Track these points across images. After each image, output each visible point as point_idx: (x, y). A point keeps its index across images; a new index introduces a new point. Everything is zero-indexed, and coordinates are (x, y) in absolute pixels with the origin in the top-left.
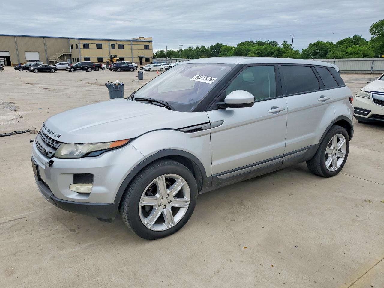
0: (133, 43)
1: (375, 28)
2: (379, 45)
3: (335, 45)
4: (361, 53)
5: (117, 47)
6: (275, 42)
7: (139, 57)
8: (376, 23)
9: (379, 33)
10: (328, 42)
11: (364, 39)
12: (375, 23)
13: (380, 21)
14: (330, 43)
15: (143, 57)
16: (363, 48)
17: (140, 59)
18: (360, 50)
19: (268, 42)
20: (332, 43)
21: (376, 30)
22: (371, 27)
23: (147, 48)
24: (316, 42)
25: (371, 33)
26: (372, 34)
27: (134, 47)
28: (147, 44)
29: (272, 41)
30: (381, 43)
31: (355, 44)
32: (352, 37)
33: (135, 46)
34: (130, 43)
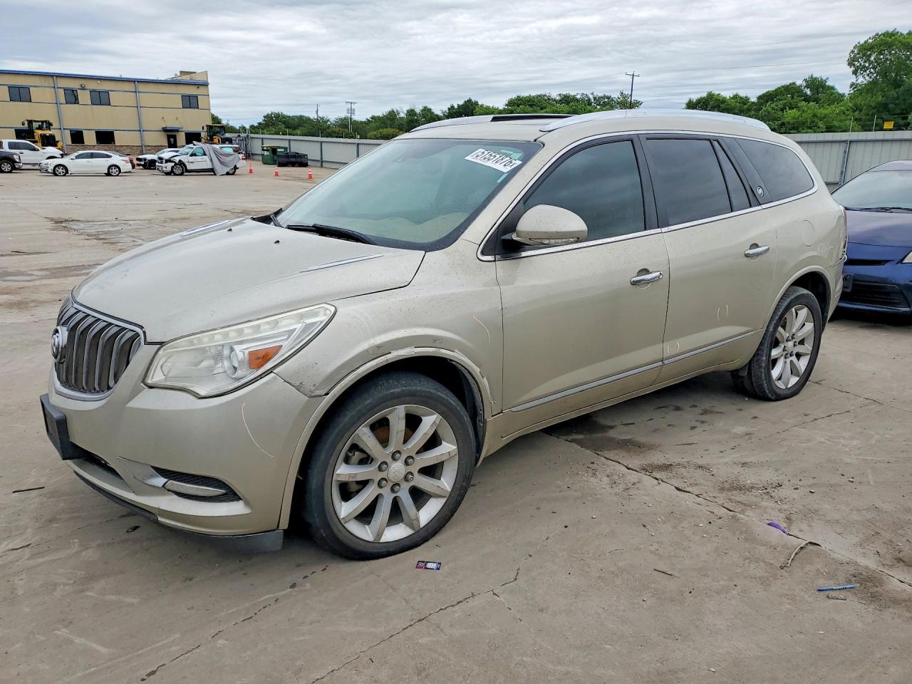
0: (141, 87)
1: (862, 55)
2: (873, 104)
3: (753, 103)
4: (821, 126)
5: (84, 97)
6: (608, 98)
7: (165, 130)
8: (865, 42)
9: (874, 68)
10: (736, 97)
11: (833, 88)
12: (862, 42)
13: (877, 34)
14: (741, 98)
15: (177, 131)
16: (827, 112)
17: (169, 137)
18: (819, 115)
19: (591, 97)
20: (747, 99)
21: (865, 62)
22: (853, 52)
23: (190, 102)
24: (704, 95)
25: (853, 69)
26: (855, 73)
27: (145, 99)
28: (191, 91)
29: (601, 94)
30: (880, 98)
31: (807, 99)
32: (799, 82)
33: (148, 98)
34: (131, 87)
